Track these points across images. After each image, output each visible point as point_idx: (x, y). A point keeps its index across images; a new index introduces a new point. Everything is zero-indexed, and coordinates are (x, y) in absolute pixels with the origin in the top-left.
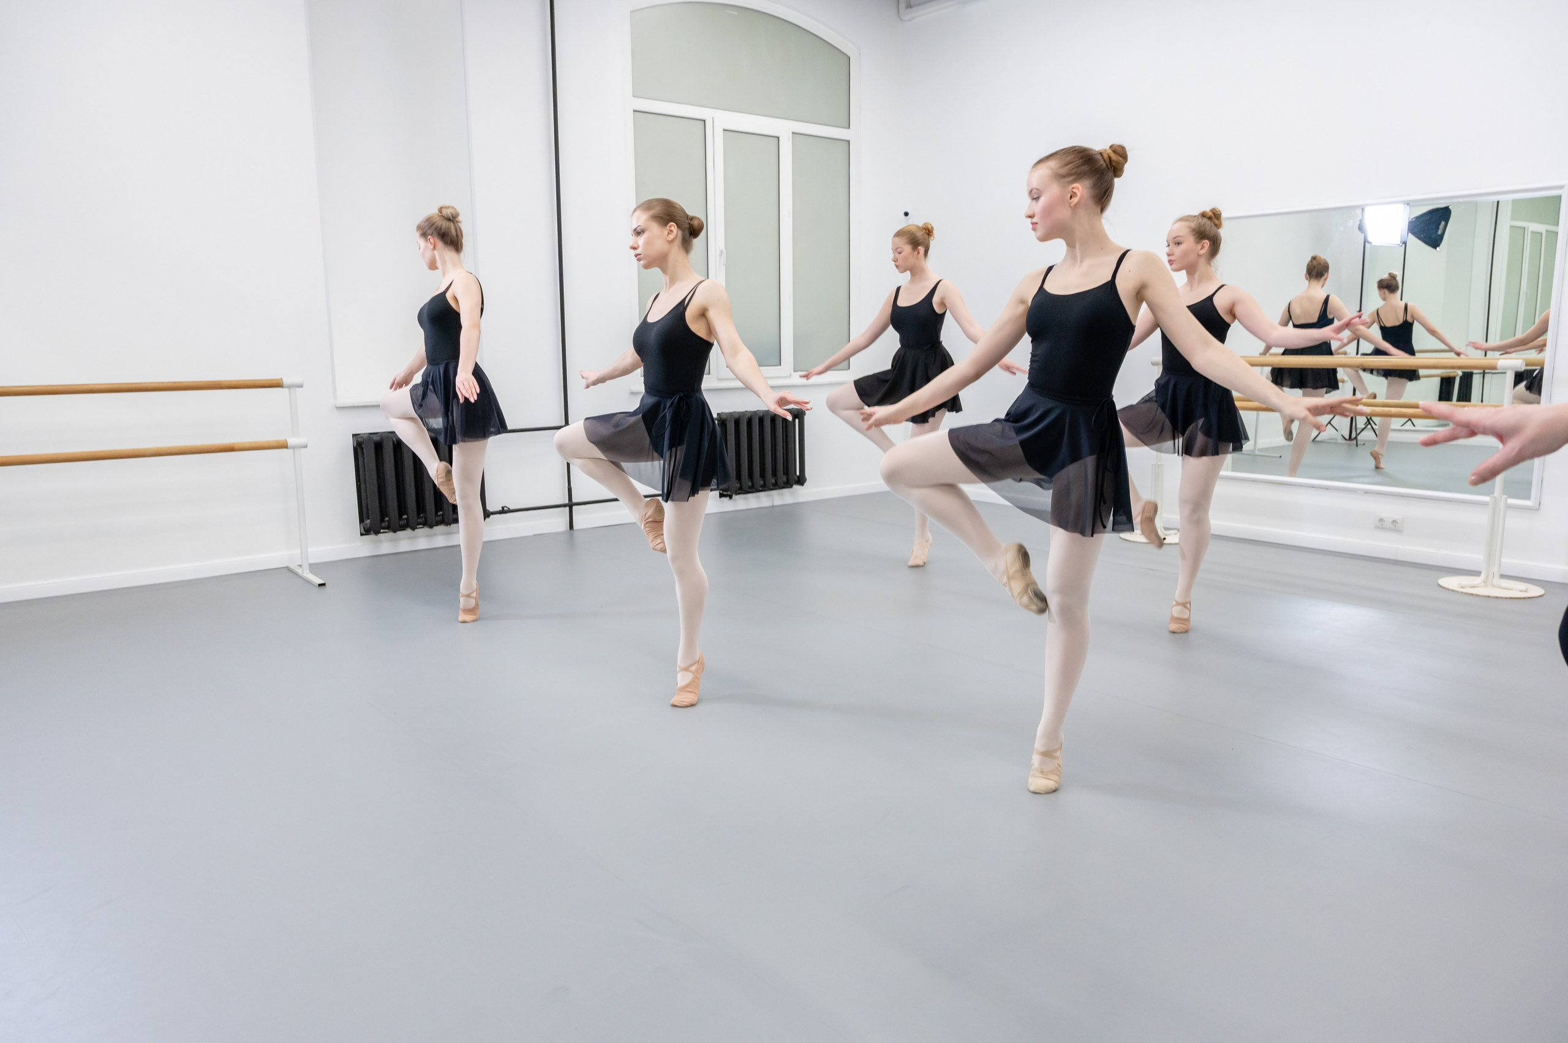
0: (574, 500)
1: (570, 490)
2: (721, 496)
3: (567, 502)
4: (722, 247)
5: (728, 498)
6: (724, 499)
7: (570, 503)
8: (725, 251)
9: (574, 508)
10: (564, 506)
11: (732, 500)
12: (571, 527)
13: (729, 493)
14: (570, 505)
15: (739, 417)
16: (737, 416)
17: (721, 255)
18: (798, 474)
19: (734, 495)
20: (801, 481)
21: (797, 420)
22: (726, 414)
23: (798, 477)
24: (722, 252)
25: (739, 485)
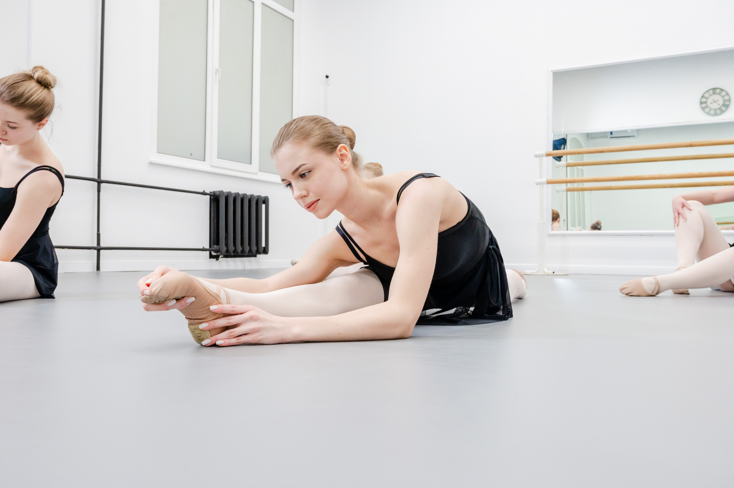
0: (102, 245)
1: (99, 235)
2: (211, 256)
3: (95, 245)
4: (217, 67)
5: (215, 259)
6: (212, 260)
7: (99, 247)
8: (220, 70)
9: (102, 252)
10: (94, 248)
11: (218, 261)
12: (98, 268)
13: (219, 254)
14: (99, 249)
15: (228, 195)
16: (227, 194)
17: (216, 73)
18: (263, 245)
19: (221, 256)
20: (265, 251)
21: (264, 206)
22: (219, 191)
23: (264, 248)
24: (217, 70)
25: (226, 248)
